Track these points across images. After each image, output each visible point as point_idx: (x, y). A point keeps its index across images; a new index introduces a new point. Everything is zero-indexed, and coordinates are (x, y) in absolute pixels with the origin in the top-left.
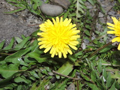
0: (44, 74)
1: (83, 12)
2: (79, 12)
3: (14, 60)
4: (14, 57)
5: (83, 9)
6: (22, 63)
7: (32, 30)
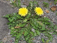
0: (20, 22)
1: (33, 7)
2: (32, 7)
3: (13, 18)
4: (13, 17)
5: (33, 6)
6: (15, 19)
7: (17, 12)
